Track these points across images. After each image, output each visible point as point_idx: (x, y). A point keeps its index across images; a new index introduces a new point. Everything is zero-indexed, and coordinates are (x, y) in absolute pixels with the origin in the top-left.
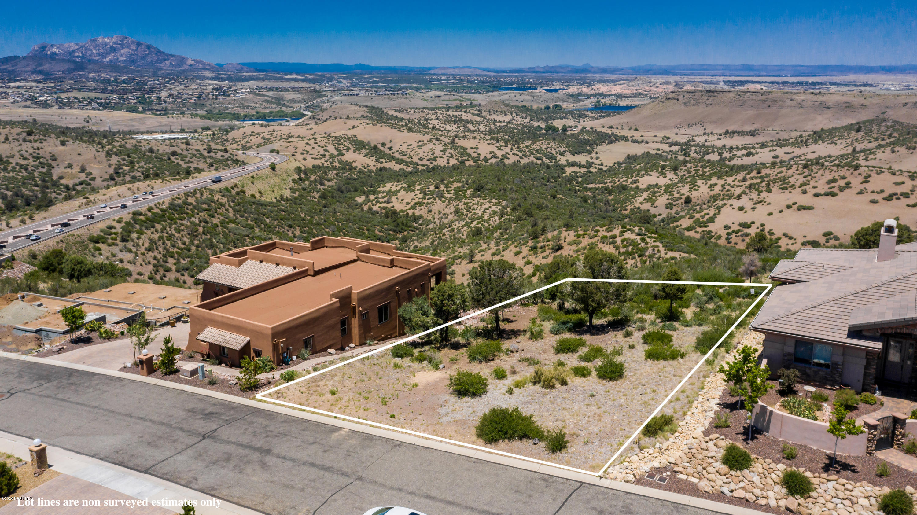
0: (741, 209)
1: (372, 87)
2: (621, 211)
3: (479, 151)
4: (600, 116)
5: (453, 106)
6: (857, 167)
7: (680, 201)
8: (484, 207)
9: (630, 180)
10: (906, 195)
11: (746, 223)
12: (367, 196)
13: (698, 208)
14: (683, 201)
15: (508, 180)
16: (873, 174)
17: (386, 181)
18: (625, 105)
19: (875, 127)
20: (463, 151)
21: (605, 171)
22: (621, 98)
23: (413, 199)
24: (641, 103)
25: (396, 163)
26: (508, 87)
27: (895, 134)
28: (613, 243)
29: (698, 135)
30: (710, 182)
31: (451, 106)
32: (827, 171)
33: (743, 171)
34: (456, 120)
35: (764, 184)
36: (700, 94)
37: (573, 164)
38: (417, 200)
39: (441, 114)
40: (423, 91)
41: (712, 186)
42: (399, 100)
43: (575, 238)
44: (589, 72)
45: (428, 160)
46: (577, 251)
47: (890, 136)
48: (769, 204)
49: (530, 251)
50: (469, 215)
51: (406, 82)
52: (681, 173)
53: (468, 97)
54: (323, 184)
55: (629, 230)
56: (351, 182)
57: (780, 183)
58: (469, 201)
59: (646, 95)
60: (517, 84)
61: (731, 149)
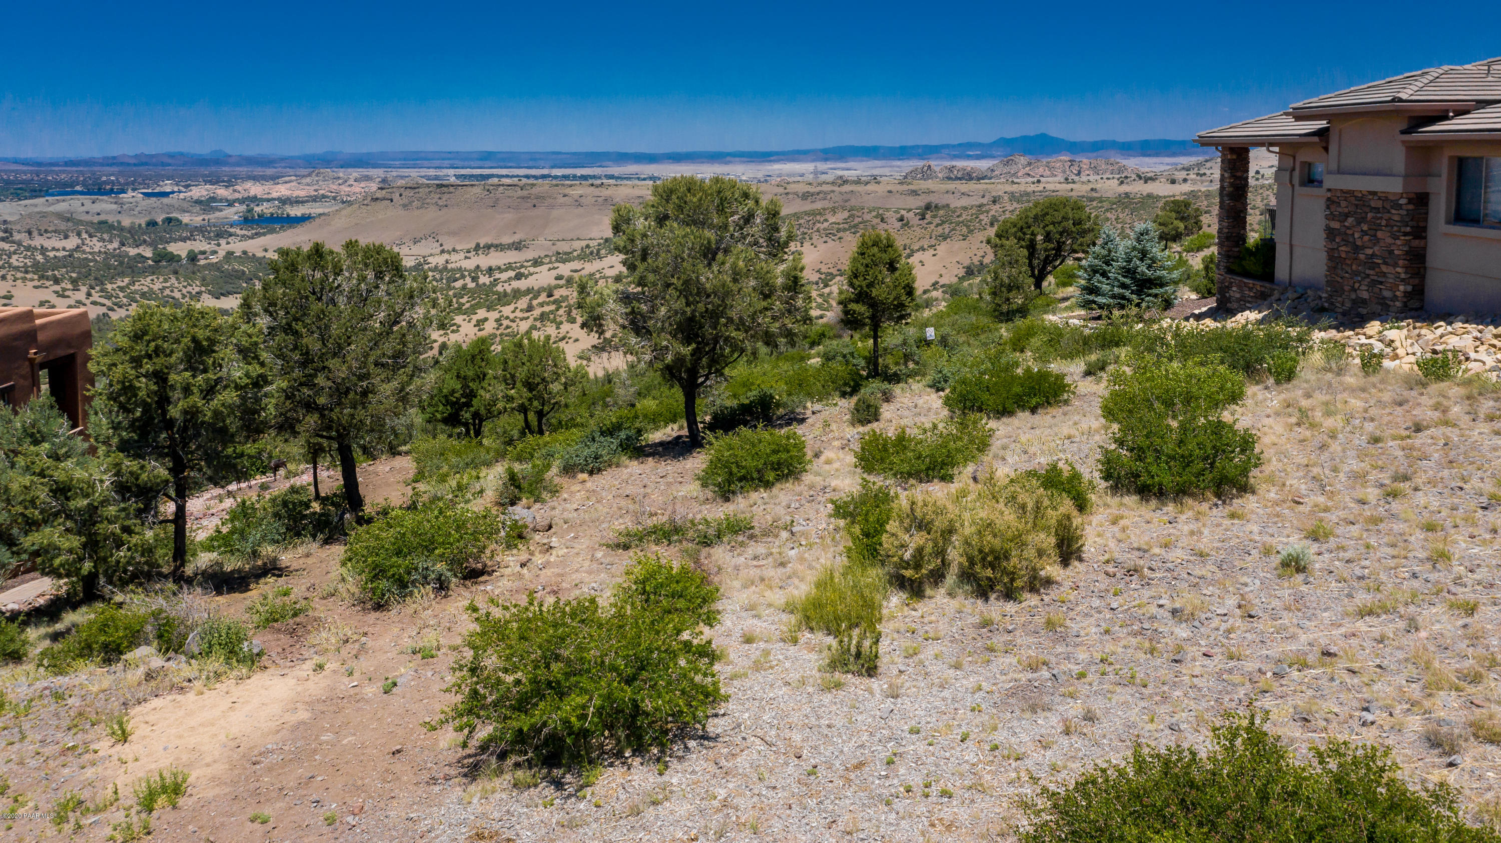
4: (256, 234)
18: (299, 214)
22: (291, 204)
24: (326, 210)
29: (431, 255)
30: (475, 318)
33: (522, 298)
35: (561, 312)
36: (427, 190)
41: (480, 323)
44: (227, 164)
48: (577, 340)
59: (334, 198)
60: (84, 184)
61: (490, 270)
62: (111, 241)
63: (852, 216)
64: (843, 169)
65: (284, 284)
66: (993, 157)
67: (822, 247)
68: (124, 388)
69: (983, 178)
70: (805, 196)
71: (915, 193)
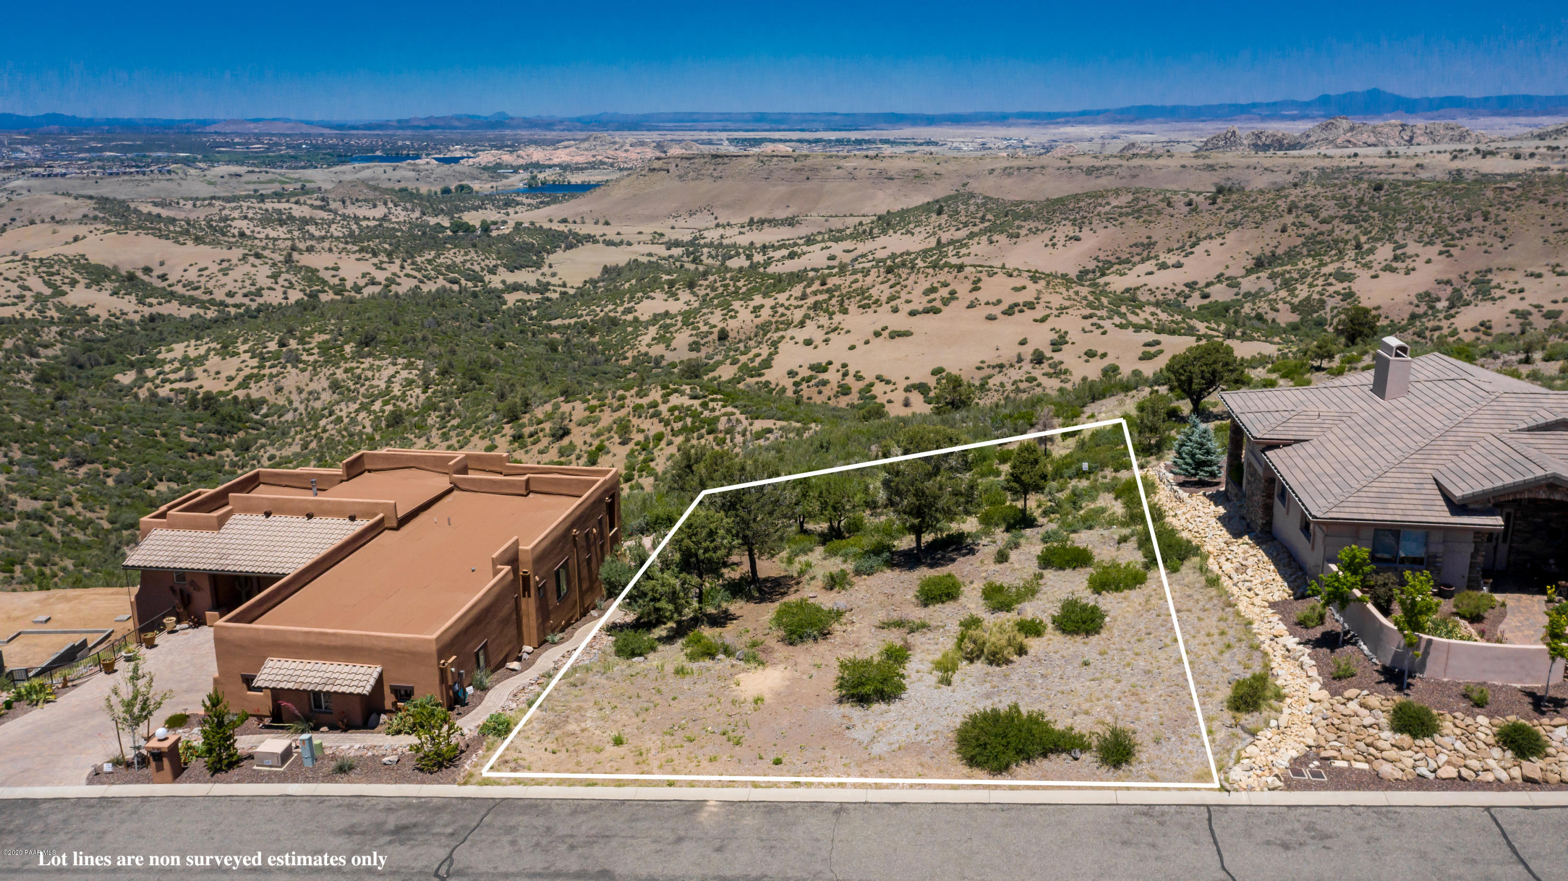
0: (808, 342)
1: (90, 160)
2: (617, 360)
3: (342, 274)
4: (541, 203)
5: (269, 192)
6: (961, 268)
7: (710, 338)
8: (386, 374)
9: (620, 309)
10: (1031, 306)
11: (820, 364)
12: (140, 371)
13: (741, 346)
14: (715, 336)
15: (411, 322)
16: (984, 276)
17: (169, 339)
18: (579, 182)
19: (962, 207)
20: (311, 275)
21: (574, 296)
22: (572, 171)
23: (240, 370)
24: (605, 178)
25: (181, 304)
26: (366, 156)
27: (989, 216)
28: (657, 415)
29: (707, 229)
30: (752, 304)
31: (264, 192)
32: (921, 276)
33: (799, 283)
34: (283, 220)
35: (834, 301)
36: (703, 160)
37: (516, 287)
38: (247, 371)
39: (248, 208)
40: (201, 165)
41: (757, 309)
42: (155, 185)
43: (587, 413)
44: (509, 127)
45: (245, 295)
46: (598, 435)
47: (983, 219)
48: (848, 332)
49: (511, 443)
50: (362, 390)
51: (161, 148)
52: (702, 293)
53: (296, 176)
54: (35, 355)
55: (676, 391)
56: (95, 345)
57: (858, 298)
58: (354, 365)
59: (612, 165)
60: (383, 149)
61: (764, 248)
62: (413, 211)
63: (1137, 199)
64: (1137, 132)
66: (1311, 118)
67: (1101, 232)
69: (1293, 148)
70: (1090, 171)
71: (1211, 169)
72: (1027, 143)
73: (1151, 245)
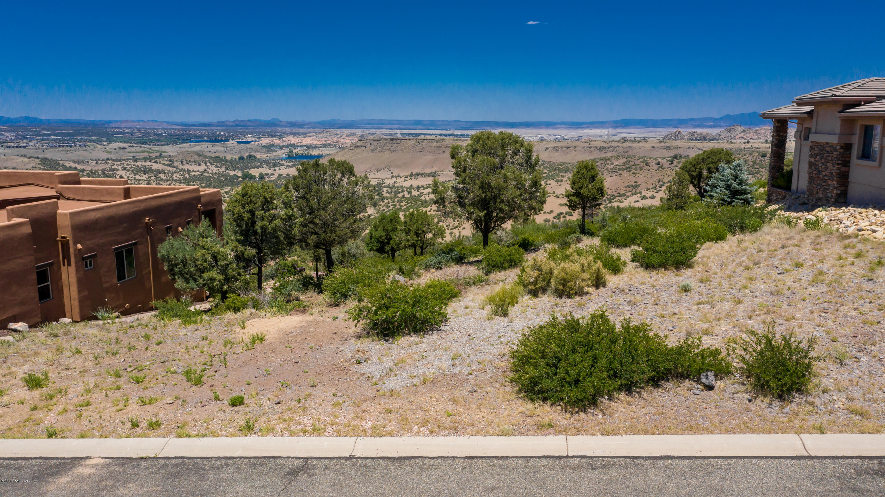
1: (42, 140)
4: (294, 164)
5: (141, 157)
18: (316, 154)
22: (312, 148)
24: (331, 152)
26: (199, 139)
29: (386, 178)
31: (138, 157)
34: (146, 171)
36: (385, 142)
39: (127, 165)
40: (104, 143)
42: (77, 152)
44: (279, 126)
51: (82, 134)
53: (157, 149)
59: (335, 146)
60: (208, 136)
61: (418, 188)
62: (221, 167)
63: (628, 161)
64: (626, 133)
65: (302, 178)
66: (721, 127)
68: (239, 216)
69: (713, 140)
70: (601, 149)
71: (668, 148)
72: (566, 138)
73: (637, 186)
